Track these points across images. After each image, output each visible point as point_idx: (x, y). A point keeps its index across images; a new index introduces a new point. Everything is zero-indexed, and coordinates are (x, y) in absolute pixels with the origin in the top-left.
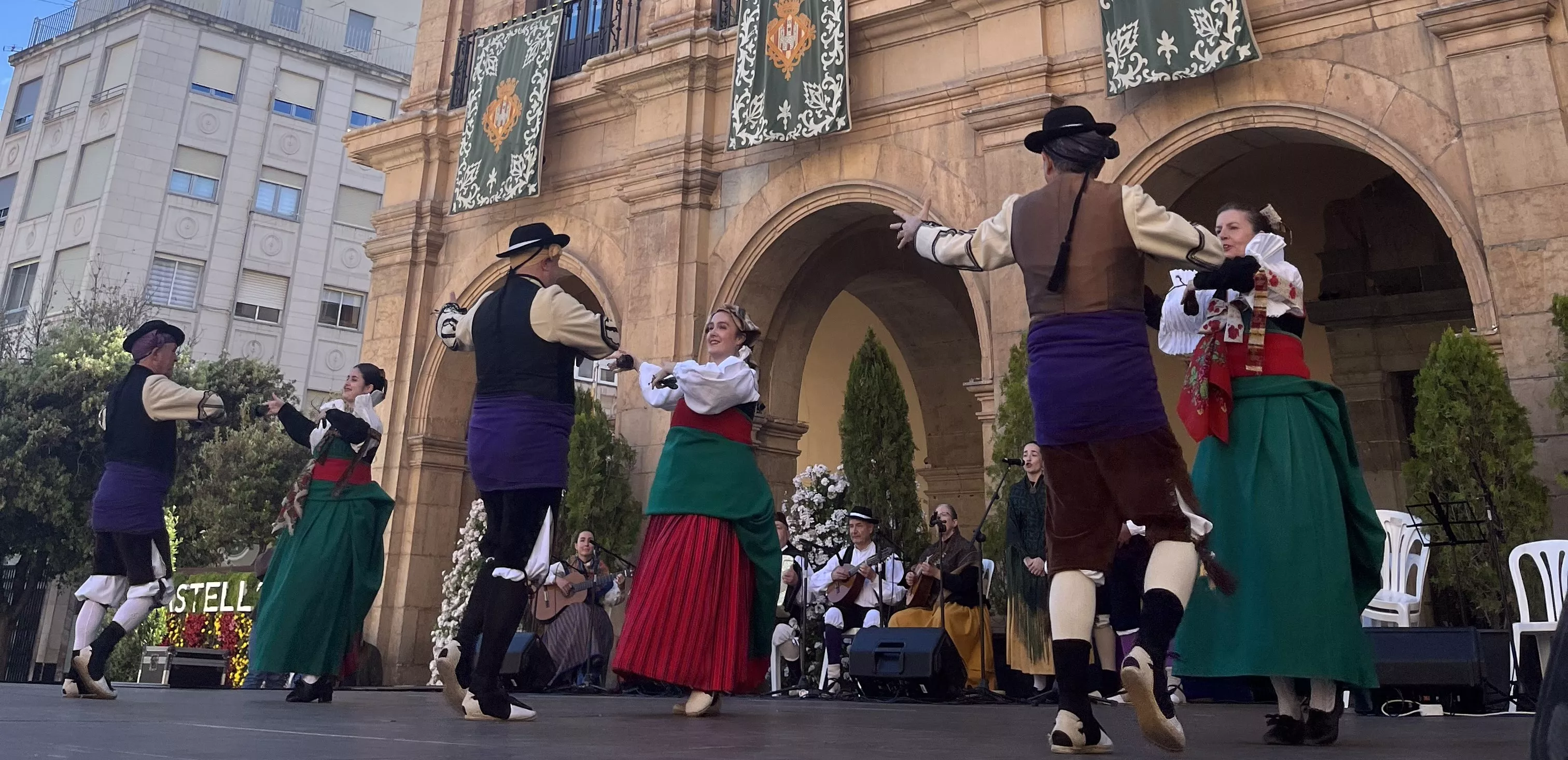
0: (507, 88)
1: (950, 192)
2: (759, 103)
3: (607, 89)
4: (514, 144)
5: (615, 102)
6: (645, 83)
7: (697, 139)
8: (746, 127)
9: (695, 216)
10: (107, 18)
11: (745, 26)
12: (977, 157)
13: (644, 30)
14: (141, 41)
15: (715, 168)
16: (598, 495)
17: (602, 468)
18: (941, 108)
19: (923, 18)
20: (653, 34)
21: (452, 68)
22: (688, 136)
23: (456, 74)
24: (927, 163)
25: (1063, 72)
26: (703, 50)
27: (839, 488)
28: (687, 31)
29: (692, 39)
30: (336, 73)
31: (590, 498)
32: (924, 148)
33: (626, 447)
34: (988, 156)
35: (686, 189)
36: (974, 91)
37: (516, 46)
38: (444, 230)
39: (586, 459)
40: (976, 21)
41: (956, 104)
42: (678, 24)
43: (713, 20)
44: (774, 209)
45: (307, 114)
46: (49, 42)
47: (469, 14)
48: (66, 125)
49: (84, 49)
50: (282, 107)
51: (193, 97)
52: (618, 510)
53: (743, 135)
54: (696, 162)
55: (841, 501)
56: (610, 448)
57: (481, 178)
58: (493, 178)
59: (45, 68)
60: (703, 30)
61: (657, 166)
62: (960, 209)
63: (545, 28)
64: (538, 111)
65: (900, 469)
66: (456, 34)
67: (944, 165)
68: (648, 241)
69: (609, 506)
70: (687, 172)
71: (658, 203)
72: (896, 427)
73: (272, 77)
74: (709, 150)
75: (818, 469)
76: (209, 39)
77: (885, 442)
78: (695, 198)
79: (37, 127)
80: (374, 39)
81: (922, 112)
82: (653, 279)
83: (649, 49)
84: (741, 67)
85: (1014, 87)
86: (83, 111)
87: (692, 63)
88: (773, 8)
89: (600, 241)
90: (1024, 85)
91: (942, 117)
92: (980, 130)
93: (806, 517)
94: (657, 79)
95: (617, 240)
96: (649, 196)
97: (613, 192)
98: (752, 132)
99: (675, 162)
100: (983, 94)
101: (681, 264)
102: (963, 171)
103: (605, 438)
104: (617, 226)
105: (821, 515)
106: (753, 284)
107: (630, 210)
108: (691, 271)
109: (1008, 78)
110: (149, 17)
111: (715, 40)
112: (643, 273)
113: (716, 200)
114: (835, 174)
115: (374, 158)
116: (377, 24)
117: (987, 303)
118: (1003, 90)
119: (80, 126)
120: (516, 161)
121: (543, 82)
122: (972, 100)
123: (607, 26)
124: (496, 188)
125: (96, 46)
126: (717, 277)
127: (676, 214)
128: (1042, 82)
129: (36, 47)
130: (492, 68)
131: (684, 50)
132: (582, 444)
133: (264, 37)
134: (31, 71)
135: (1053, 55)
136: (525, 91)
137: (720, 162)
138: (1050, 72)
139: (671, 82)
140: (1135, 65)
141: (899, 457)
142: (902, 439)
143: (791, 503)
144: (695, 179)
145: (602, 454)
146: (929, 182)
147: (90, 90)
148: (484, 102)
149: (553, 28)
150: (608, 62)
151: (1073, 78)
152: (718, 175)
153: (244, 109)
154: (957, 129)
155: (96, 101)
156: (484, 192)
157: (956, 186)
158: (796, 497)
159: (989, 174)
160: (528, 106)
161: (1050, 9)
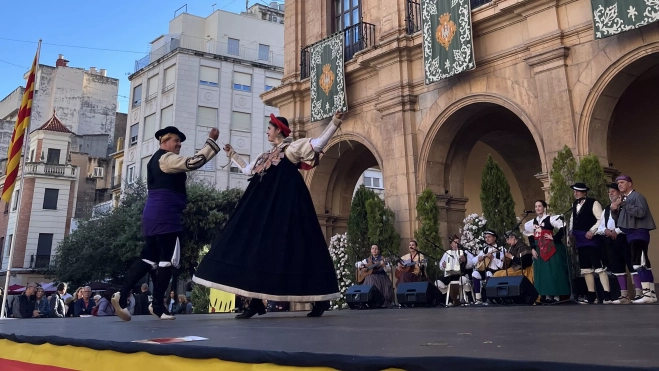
0: (327, 68)
1: (521, 94)
2: (436, 63)
3: (365, 65)
4: (333, 92)
5: (369, 70)
6: (381, 60)
7: (405, 82)
8: (431, 74)
9: (408, 115)
10: (163, 58)
11: (426, 31)
12: (531, 78)
13: (378, 39)
14: (177, 66)
15: (415, 94)
16: (381, 232)
17: (382, 221)
18: (513, 58)
19: (501, 19)
20: (382, 39)
21: (299, 63)
22: (402, 82)
23: (301, 65)
24: (509, 83)
25: (569, 36)
26: (403, 44)
27: (484, 222)
28: (395, 36)
29: (398, 40)
30: (257, 70)
31: (378, 233)
32: (507, 76)
33: (391, 212)
34: (537, 77)
35: (403, 104)
36: (527, 49)
37: (327, 50)
38: (306, 129)
39: (375, 217)
40: (526, 18)
41: (520, 56)
42: (391, 34)
43: (406, 30)
44: (443, 109)
45: (248, 88)
46: (142, 70)
47: (304, 40)
48: (154, 102)
49: (156, 71)
50: (237, 86)
51: (202, 86)
52: (390, 237)
53: (431, 77)
54: (406, 92)
55: (484, 228)
56: (384, 212)
57: (323, 107)
58: (328, 106)
59: (142, 80)
60: (403, 35)
61: (390, 95)
62: (526, 101)
63: (338, 41)
64: (341, 77)
65: (508, 213)
66: (300, 49)
67: (517, 82)
68: (390, 127)
69: (386, 236)
70: (403, 96)
71: (392, 111)
72: (505, 195)
73: (231, 75)
74: (411, 86)
75: (474, 215)
76: (204, 62)
77: (501, 202)
78: (408, 107)
79: (143, 104)
80: (270, 55)
81: (505, 61)
82: (394, 142)
83: (380, 46)
84: (426, 49)
85: (546, 45)
86: (160, 96)
87: (399, 50)
88: (438, 21)
89: (370, 128)
90: (551, 44)
91: (514, 62)
92: (532, 66)
93: (470, 235)
94: (386, 58)
95: (377, 127)
96: (388, 108)
97: (373, 107)
98: (435, 75)
99: (398, 93)
100: (532, 50)
101: (405, 135)
102: (526, 85)
103: (381, 209)
104: (376, 121)
105: (476, 234)
106: (437, 140)
107: (380, 115)
108: (410, 138)
109: (543, 41)
110: (179, 55)
111: (407, 39)
112: (389, 140)
113: (417, 107)
114: (468, 91)
115: (274, 103)
116: (271, 49)
117: (542, 140)
118: (541, 47)
119: (159, 102)
120: (336, 98)
121: (341, 64)
122: (528, 53)
123: (362, 38)
124: (330, 110)
125: (160, 69)
126: (421, 139)
127: (400, 114)
128: (559, 41)
129: (137, 72)
130: (319, 61)
131: (395, 45)
132: (372, 212)
133: (226, 59)
134: (137, 82)
135: (563, 28)
136: (334, 69)
137: (417, 91)
138: (562, 36)
139: (391, 59)
140: (617, 24)
141: (508, 208)
142: (508, 201)
143: (463, 231)
144: (407, 99)
145: (381, 215)
146: (511, 90)
147: (161, 87)
148: (318, 75)
149: (341, 41)
150: (364, 53)
151: (573, 38)
152: (416, 96)
153: (222, 89)
154: (522, 66)
155: (164, 92)
156: (325, 112)
157: (524, 92)
158: (465, 227)
159: (538, 84)
160: (337, 75)
161: (560, 8)
